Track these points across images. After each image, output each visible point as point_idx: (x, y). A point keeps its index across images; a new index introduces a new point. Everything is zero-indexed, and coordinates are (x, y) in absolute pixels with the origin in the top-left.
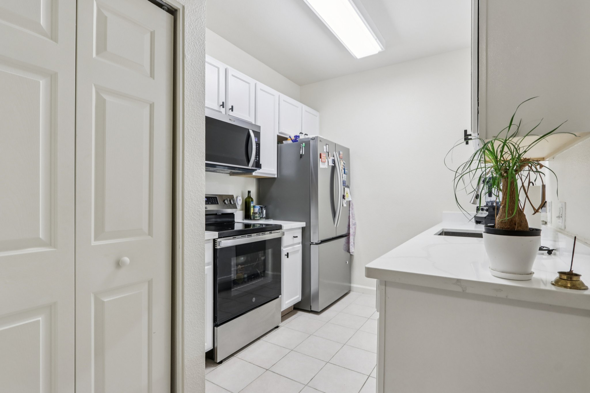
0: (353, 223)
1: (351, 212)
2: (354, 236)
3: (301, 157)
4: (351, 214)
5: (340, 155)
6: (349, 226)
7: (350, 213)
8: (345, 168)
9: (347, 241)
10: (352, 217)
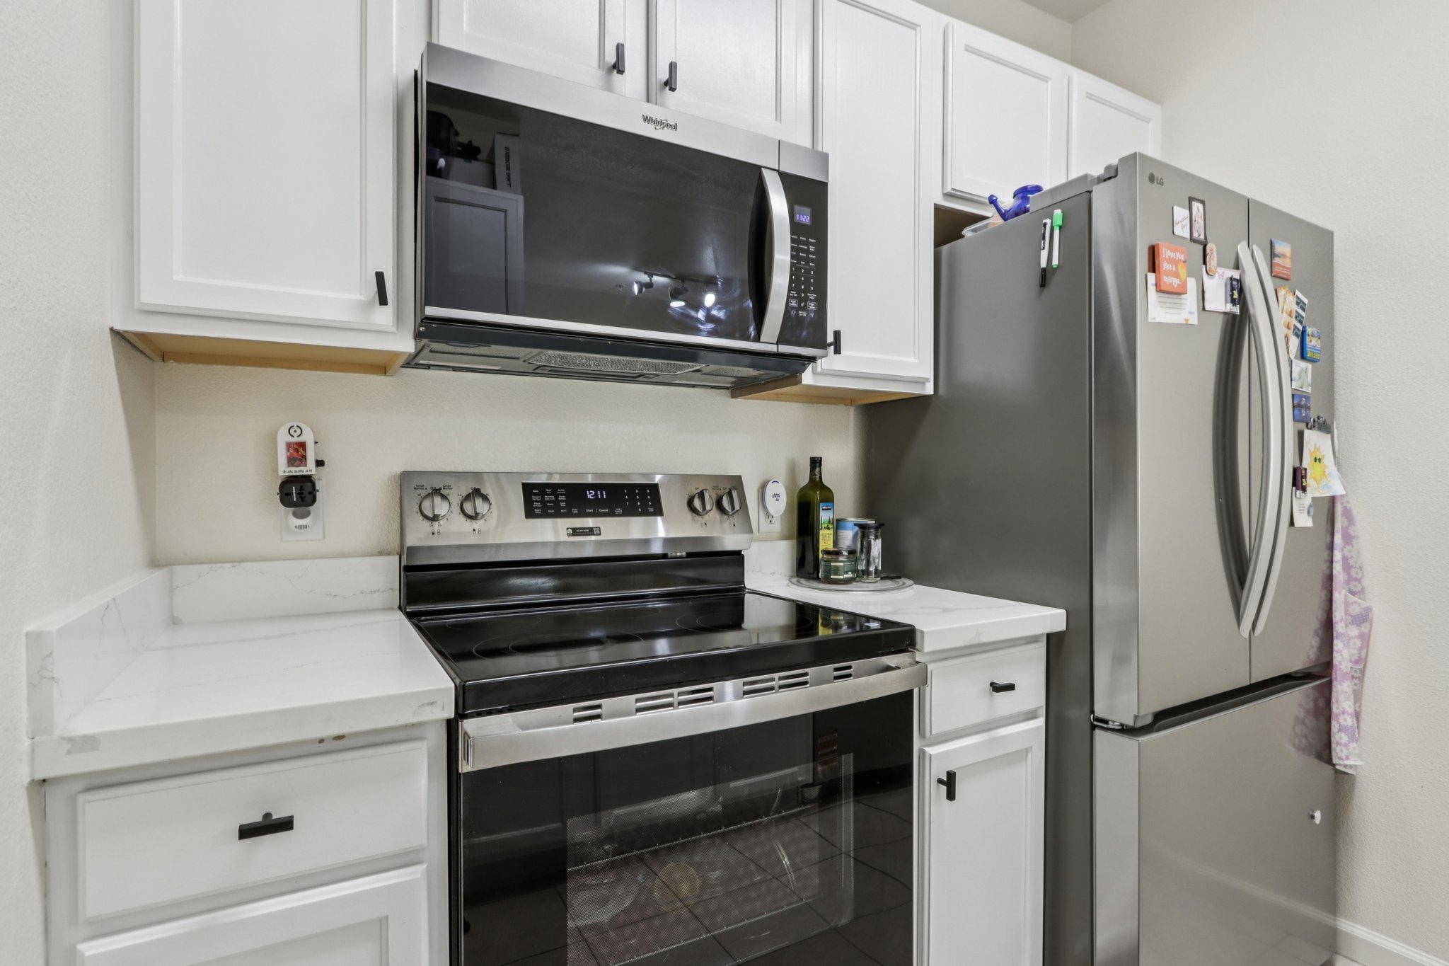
0: (1355, 610)
1: (1338, 555)
2: (1359, 677)
3: (1043, 283)
4: (1338, 568)
5: (1277, 260)
6: (1328, 625)
7: (1331, 562)
8: (1309, 330)
9: (1316, 702)
10: (1348, 582)
